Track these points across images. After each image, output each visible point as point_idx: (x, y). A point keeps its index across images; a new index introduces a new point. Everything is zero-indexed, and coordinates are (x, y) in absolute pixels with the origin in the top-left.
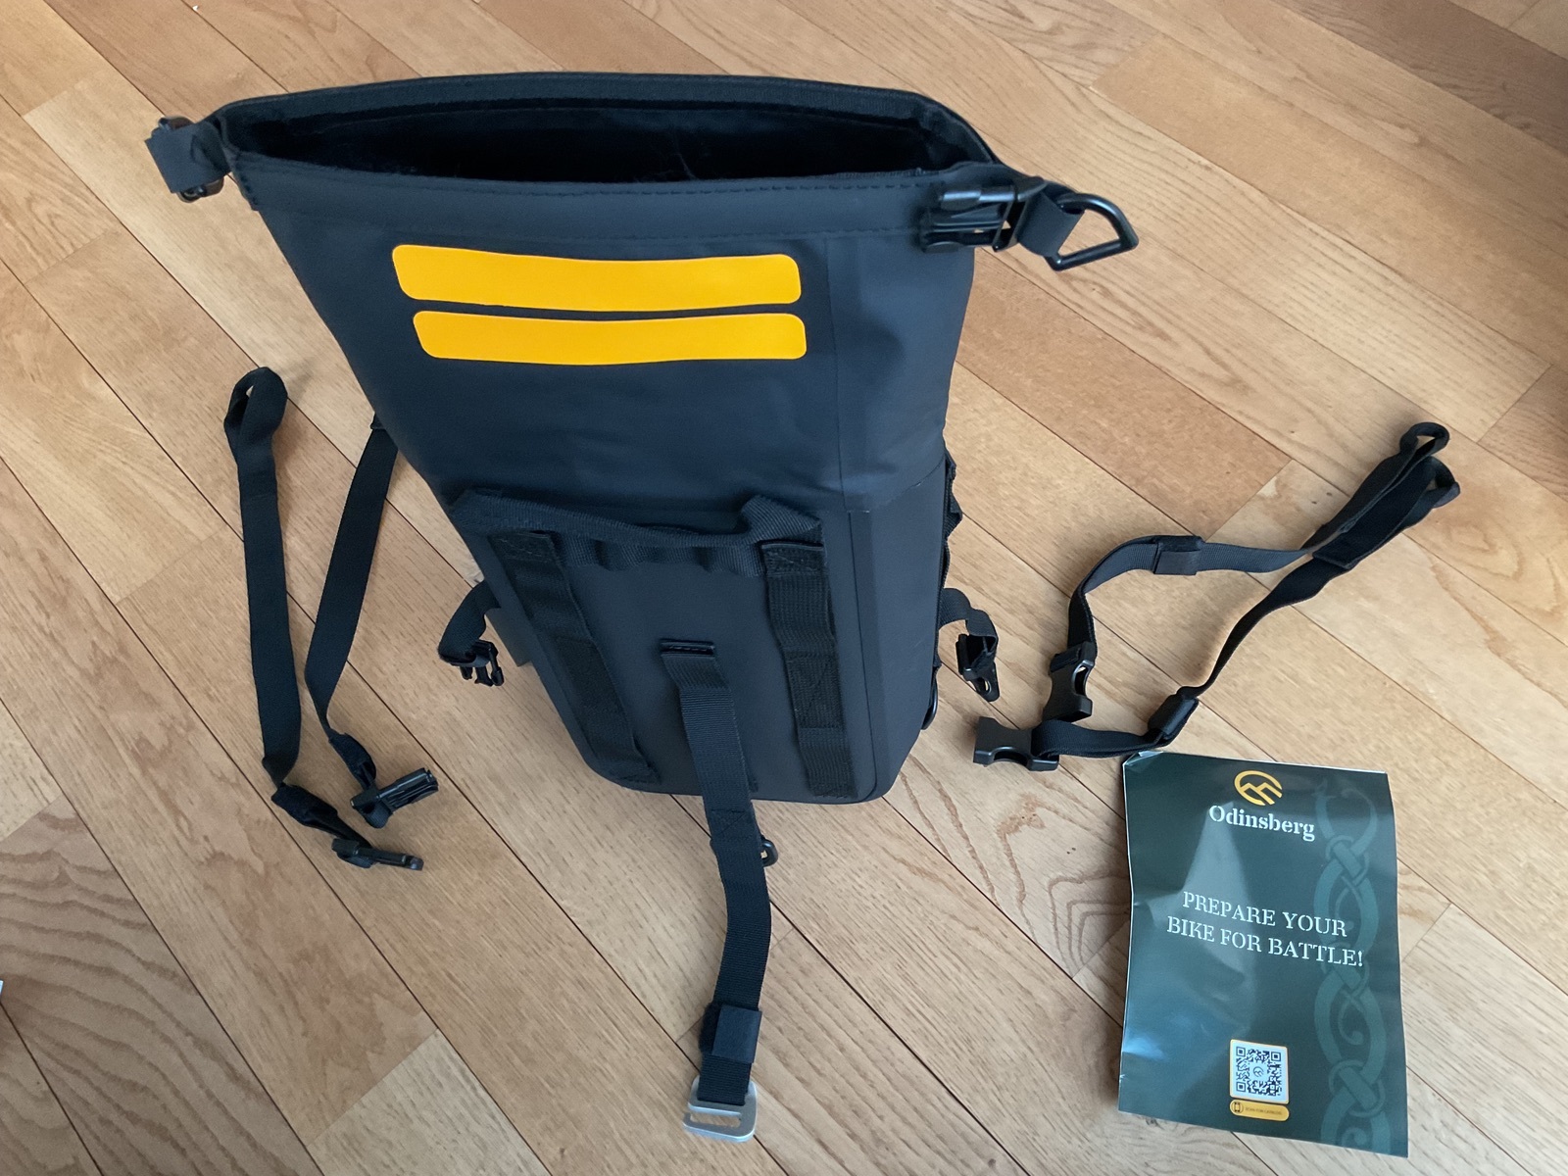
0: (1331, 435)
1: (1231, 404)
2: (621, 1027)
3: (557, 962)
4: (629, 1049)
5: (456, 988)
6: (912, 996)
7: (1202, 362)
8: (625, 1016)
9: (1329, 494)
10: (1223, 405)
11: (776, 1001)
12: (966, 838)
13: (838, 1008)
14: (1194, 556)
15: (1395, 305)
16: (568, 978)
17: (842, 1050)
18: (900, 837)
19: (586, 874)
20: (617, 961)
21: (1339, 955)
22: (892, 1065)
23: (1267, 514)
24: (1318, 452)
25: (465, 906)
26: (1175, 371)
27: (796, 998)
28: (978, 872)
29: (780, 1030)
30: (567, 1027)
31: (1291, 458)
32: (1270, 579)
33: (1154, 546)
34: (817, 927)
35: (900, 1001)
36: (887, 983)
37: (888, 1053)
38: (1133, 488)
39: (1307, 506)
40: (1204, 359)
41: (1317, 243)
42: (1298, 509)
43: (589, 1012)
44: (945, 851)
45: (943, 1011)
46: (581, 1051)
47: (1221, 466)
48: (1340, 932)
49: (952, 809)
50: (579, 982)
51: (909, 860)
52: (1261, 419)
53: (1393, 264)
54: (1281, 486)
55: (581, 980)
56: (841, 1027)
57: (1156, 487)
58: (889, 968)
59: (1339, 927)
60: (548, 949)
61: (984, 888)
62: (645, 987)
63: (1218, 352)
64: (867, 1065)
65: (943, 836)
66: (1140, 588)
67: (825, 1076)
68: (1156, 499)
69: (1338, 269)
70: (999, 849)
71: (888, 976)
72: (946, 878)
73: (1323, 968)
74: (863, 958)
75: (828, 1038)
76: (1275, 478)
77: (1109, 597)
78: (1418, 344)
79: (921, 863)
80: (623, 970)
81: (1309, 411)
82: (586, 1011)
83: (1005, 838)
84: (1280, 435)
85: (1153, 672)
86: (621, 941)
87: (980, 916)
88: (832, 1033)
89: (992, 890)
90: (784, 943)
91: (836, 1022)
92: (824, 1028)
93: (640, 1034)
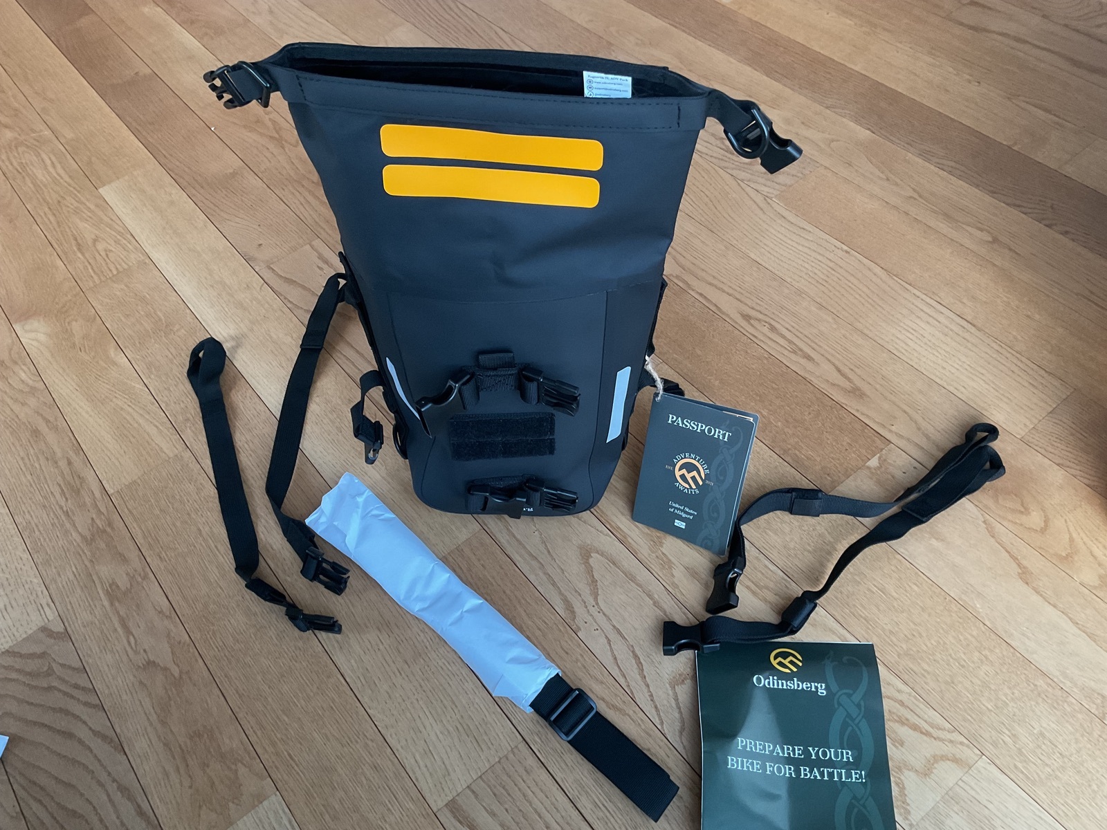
0: (919, 429)
1: (852, 405)
2: (400, 800)
3: (362, 752)
4: (403, 816)
5: (294, 765)
6: (600, 794)
7: (835, 377)
8: (403, 792)
9: (915, 468)
10: (846, 405)
11: (506, 790)
12: (648, 686)
13: (548, 798)
14: (817, 503)
15: (969, 345)
16: (368, 763)
18: (602, 683)
19: (388, 693)
20: (402, 754)
21: (849, 776)
23: (871, 479)
24: (908, 440)
25: (306, 709)
26: (815, 381)
27: (519, 789)
28: (653, 711)
29: (507, 810)
30: (363, 796)
31: (890, 442)
32: (869, 523)
33: (790, 495)
34: (539, 741)
35: (591, 796)
36: (583, 784)
38: (781, 456)
39: (898, 474)
40: (836, 374)
41: (918, 303)
42: (893, 477)
43: (379, 788)
44: (632, 693)
45: (620, 806)
46: (371, 814)
47: (842, 445)
48: (848, 758)
49: (640, 665)
50: (375, 767)
51: (607, 699)
52: (871, 415)
53: (969, 318)
54: (882, 461)
55: (376, 765)
56: (548, 812)
57: (797, 456)
58: (585, 772)
59: (848, 755)
60: (357, 742)
61: (657, 722)
62: (418, 773)
63: (846, 370)
65: (632, 684)
66: (781, 523)
68: (796, 464)
69: (931, 320)
70: (668, 695)
71: (584, 779)
72: (631, 713)
73: (839, 784)
74: (569, 765)
75: (539, 819)
76: (878, 455)
77: (759, 528)
78: (984, 371)
79: (614, 701)
80: (405, 761)
81: (905, 412)
82: (377, 787)
83: (674, 687)
84: (884, 426)
85: (785, 580)
86: (406, 740)
87: (651, 742)
88: (542, 815)
89: (662, 723)
90: (516, 750)
91: (545, 808)
92: (536, 812)
93: (411, 805)
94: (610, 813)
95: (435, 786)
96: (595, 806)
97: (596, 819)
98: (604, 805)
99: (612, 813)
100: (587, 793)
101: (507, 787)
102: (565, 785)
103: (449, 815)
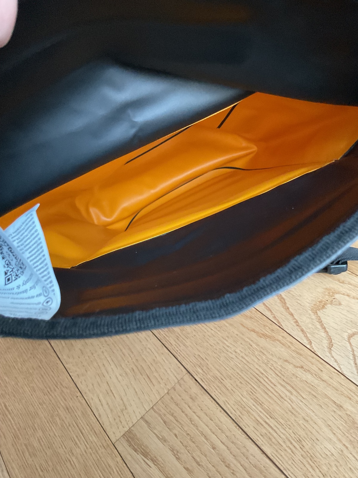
2: (85, 434)
3: (58, 398)
6: (260, 412)
8: (88, 427)
11: (175, 417)
12: (292, 315)
13: (212, 420)
16: (62, 406)
17: (214, 448)
18: (251, 318)
22: (247, 458)
27: (186, 415)
28: (301, 334)
29: (176, 435)
34: (201, 371)
35: (252, 415)
36: (244, 405)
37: (244, 450)
43: (69, 425)
44: (279, 322)
45: (281, 420)
49: (282, 300)
50: (67, 409)
51: (257, 329)
55: (69, 407)
56: (214, 433)
58: (245, 393)
60: (55, 391)
61: (305, 342)
62: (101, 411)
64: (230, 458)
65: (278, 315)
67: (202, 466)
70: (312, 319)
71: (244, 400)
72: (280, 338)
74: (229, 389)
75: (205, 441)
79: (264, 330)
80: (91, 401)
83: (316, 313)
86: (93, 385)
87: (303, 359)
88: (208, 437)
89: (310, 343)
90: (182, 382)
91: (211, 430)
92: (202, 434)
93: (94, 438)
94: (272, 428)
95: (115, 419)
96: (258, 424)
97: (260, 436)
98: (265, 422)
99: (275, 428)
100: (248, 412)
101: (175, 415)
102: (227, 407)
103: (126, 444)
